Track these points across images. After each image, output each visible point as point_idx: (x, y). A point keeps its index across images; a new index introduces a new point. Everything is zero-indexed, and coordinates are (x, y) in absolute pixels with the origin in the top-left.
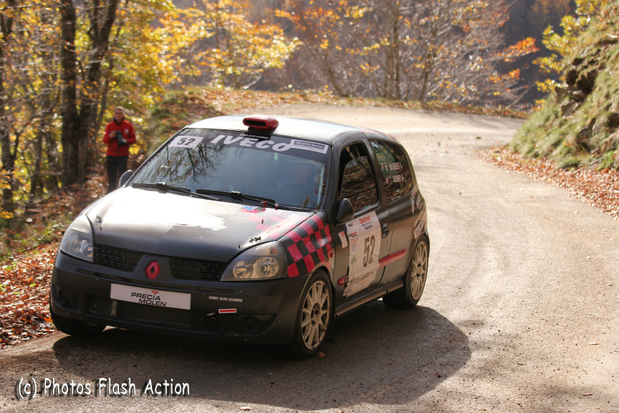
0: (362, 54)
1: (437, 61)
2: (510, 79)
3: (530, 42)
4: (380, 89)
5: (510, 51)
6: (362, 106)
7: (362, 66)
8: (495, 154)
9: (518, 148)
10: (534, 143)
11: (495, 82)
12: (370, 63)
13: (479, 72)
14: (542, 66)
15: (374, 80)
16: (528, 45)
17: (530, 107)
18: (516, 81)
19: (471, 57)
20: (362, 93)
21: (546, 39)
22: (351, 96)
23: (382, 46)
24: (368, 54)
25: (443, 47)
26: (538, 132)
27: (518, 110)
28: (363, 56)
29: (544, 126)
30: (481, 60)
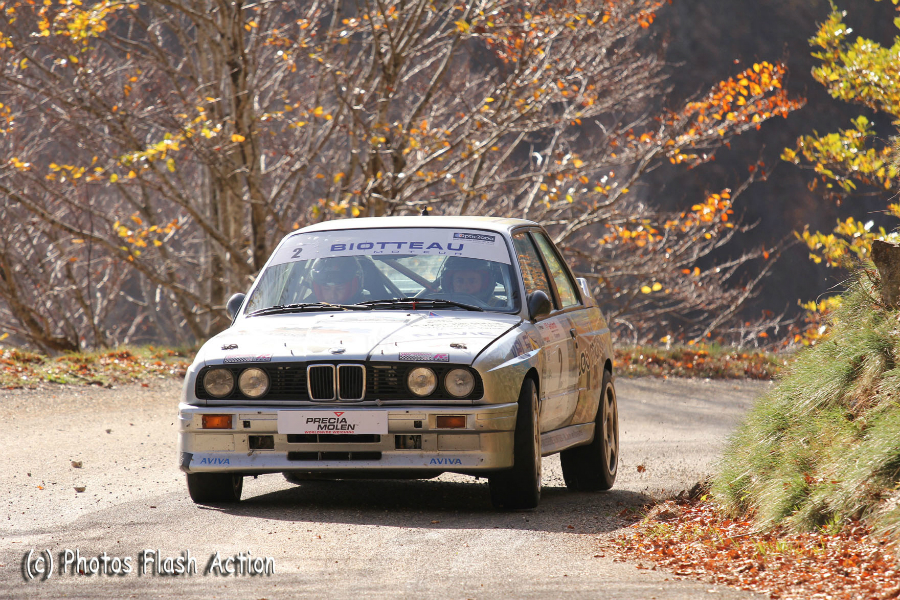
0: (114, 177)
1: (409, 180)
2: (699, 229)
3: (765, 78)
4: (194, 309)
5: (691, 122)
6: (129, 380)
7: (116, 225)
8: (662, 526)
9: (747, 494)
10: (806, 466)
11: (641, 243)
12: (147, 212)
13: (577, 210)
14: (819, 168)
15: (171, 275)
16: (757, 90)
17: (784, 331)
18: (722, 233)
19: (538, 155)
20: (124, 332)
21: (827, 63)
22: (83, 344)
23: (189, 141)
24: (139, 177)
25: (426, 124)
26: (822, 425)
27: (738, 347)
28: (119, 186)
29: (840, 401)
30: (579, 164)
